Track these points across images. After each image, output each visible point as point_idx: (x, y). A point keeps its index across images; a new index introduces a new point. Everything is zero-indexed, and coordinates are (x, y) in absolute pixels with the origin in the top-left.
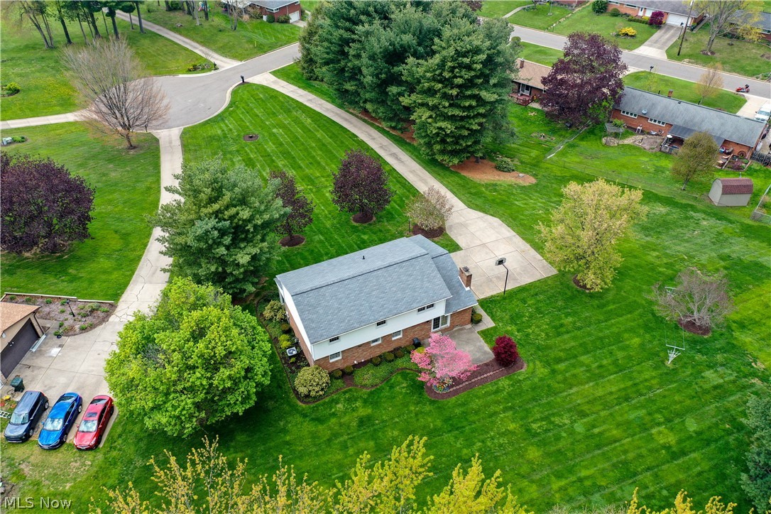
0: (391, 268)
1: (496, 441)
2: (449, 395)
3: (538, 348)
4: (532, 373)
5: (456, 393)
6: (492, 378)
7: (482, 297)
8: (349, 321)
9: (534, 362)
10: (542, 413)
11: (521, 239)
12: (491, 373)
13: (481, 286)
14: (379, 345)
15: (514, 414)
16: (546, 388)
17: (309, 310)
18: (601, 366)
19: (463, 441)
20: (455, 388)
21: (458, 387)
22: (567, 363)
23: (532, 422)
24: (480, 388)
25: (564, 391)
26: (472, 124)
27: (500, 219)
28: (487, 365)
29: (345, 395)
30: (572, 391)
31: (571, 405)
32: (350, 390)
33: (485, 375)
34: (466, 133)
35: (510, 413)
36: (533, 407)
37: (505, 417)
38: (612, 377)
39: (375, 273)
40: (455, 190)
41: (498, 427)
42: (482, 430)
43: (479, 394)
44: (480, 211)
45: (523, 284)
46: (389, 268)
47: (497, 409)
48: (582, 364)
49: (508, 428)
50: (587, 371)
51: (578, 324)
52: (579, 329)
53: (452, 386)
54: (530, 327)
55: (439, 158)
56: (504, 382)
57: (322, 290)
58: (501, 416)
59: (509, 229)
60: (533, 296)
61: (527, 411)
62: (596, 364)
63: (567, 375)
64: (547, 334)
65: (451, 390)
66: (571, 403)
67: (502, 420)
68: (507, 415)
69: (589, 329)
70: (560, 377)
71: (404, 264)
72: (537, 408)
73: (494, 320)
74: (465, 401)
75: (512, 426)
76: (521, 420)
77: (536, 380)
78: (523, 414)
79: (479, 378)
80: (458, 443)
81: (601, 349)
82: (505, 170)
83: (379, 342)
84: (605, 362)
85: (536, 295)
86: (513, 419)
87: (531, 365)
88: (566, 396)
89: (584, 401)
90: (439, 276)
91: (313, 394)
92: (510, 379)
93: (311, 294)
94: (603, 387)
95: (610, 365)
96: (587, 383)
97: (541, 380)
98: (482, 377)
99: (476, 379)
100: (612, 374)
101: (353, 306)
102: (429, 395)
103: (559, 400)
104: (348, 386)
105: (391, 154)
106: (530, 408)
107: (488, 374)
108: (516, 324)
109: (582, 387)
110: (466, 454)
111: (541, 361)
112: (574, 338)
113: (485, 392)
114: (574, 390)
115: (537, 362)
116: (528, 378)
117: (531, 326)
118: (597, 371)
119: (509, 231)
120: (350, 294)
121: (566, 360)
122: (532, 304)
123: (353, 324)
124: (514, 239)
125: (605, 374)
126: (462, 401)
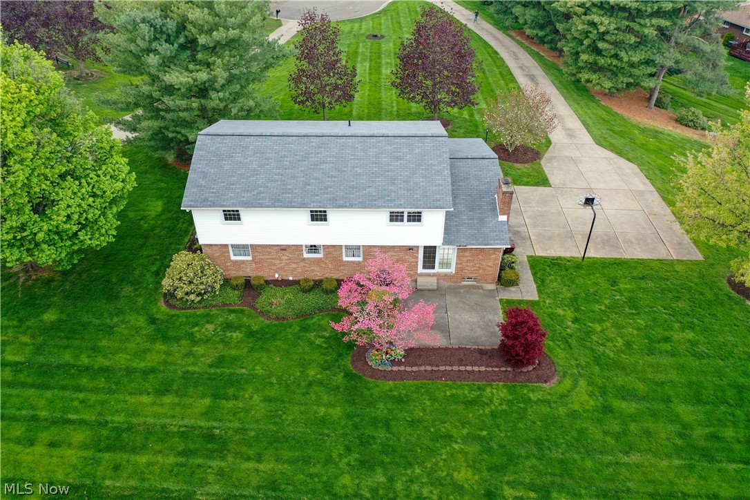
0: (374, 140)
1: (415, 487)
2: (386, 375)
3: (597, 360)
4: (562, 396)
5: (400, 376)
6: (480, 376)
7: (540, 253)
8: (259, 193)
9: (576, 380)
10: (540, 473)
11: (660, 199)
12: (483, 369)
13: (550, 239)
14: (319, 260)
15: (481, 453)
16: (574, 433)
17: (210, 161)
18: (715, 437)
19: (356, 460)
20: (402, 368)
21: (408, 369)
22: (644, 405)
23: (508, 483)
24: (447, 385)
25: (611, 452)
26: (645, 26)
27: (639, 165)
28: (482, 352)
29: (229, 314)
30: (625, 459)
31: (611, 486)
32: (242, 312)
33: (469, 368)
34: (633, 40)
35: (474, 449)
36: (528, 457)
37: (462, 452)
38: (734, 466)
39: (343, 140)
40: (590, 122)
41: (436, 464)
42: (403, 457)
43: (440, 395)
44: (612, 151)
45: (627, 256)
46: (369, 140)
47: (454, 432)
48: (674, 418)
49: (455, 474)
50: (681, 435)
51: (701, 348)
52: (699, 356)
53: (399, 363)
54: (601, 321)
55: (584, 76)
56: (498, 393)
57: (247, 139)
58: (456, 446)
59: (647, 181)
60: (634, 278)
61: (510, 460)
62: (707, 430)
63: (633, 427)
64: (628, 344)
65: (395, 368)
66: (612, 480)
67: (452, 454)
68: (467, 449)
69: (721, 363)
70: (615, 426)
71: (398, 140)
72: (534, 461)
73: (540, 292)
74: (407, 395)
75: (463, 475)
76: (489, 469)
77: (562, 411)
78: (497, 460)
79: (455, 368)
80: (345, 460)
81: (731, 406)
82: (690, 124)
83: (320, 256)
84: (729, 433)
85: (643, 278)
86: (474, 462)
87: (568, 383)
88: (609, 465)
89: (643, 490)
90: (447, 172)
91: (179, 294)
92: (511, 391)
93: (228, 140)
94: (701, 477)
95: (738, 441)
96: (668, 456)
97: (573, 415)
98: (462, 368)
99: (448, 368)
100: (734, 461)
101: (279, 174)
102: (353, 362)
103: (589, 464)
104: (243, 304)
105: (527, 75)
106: (519, 456)
107: (476, 369)
108: (577, 310)
109: (654, 461)
110: (344, 487)
111: (590, 383)
112: (681, 368)
113: (452, 395)
114: (634, 458)
115: (582, 383)
116: (549, 402)
117: (604, 321)
118: (703, 443)
119: (645, 184)
120: (285, 156)
121: (644, 398)
122: (626, 289)
123: (263, 198)
124: (648, 196)
125: (719, 456)
126: (400, 394)
